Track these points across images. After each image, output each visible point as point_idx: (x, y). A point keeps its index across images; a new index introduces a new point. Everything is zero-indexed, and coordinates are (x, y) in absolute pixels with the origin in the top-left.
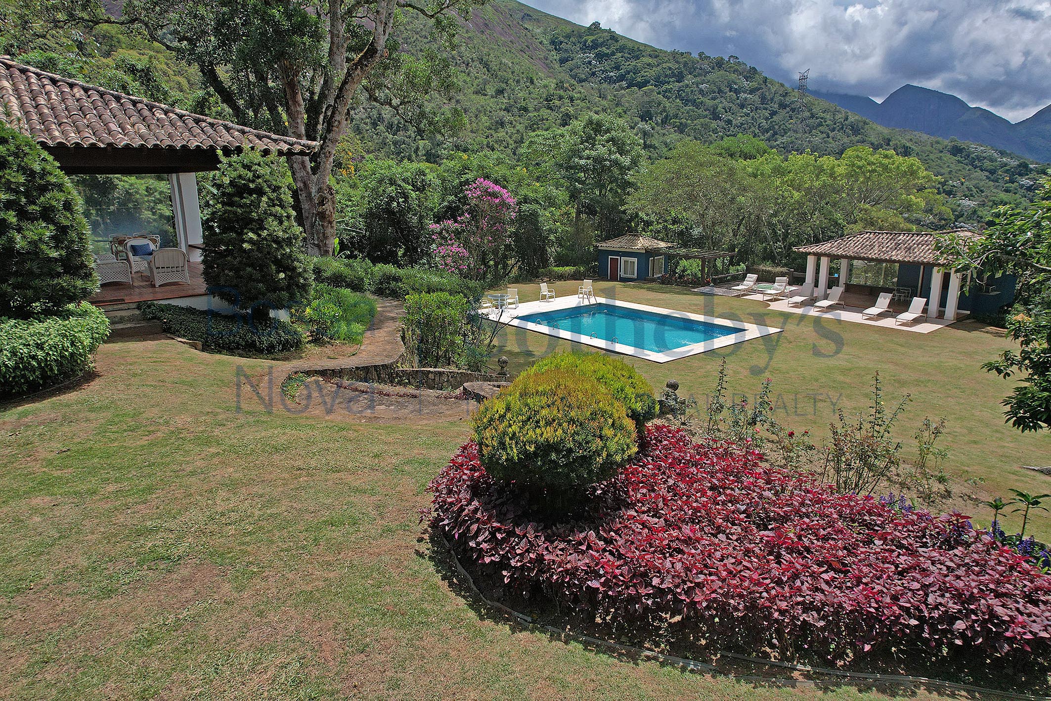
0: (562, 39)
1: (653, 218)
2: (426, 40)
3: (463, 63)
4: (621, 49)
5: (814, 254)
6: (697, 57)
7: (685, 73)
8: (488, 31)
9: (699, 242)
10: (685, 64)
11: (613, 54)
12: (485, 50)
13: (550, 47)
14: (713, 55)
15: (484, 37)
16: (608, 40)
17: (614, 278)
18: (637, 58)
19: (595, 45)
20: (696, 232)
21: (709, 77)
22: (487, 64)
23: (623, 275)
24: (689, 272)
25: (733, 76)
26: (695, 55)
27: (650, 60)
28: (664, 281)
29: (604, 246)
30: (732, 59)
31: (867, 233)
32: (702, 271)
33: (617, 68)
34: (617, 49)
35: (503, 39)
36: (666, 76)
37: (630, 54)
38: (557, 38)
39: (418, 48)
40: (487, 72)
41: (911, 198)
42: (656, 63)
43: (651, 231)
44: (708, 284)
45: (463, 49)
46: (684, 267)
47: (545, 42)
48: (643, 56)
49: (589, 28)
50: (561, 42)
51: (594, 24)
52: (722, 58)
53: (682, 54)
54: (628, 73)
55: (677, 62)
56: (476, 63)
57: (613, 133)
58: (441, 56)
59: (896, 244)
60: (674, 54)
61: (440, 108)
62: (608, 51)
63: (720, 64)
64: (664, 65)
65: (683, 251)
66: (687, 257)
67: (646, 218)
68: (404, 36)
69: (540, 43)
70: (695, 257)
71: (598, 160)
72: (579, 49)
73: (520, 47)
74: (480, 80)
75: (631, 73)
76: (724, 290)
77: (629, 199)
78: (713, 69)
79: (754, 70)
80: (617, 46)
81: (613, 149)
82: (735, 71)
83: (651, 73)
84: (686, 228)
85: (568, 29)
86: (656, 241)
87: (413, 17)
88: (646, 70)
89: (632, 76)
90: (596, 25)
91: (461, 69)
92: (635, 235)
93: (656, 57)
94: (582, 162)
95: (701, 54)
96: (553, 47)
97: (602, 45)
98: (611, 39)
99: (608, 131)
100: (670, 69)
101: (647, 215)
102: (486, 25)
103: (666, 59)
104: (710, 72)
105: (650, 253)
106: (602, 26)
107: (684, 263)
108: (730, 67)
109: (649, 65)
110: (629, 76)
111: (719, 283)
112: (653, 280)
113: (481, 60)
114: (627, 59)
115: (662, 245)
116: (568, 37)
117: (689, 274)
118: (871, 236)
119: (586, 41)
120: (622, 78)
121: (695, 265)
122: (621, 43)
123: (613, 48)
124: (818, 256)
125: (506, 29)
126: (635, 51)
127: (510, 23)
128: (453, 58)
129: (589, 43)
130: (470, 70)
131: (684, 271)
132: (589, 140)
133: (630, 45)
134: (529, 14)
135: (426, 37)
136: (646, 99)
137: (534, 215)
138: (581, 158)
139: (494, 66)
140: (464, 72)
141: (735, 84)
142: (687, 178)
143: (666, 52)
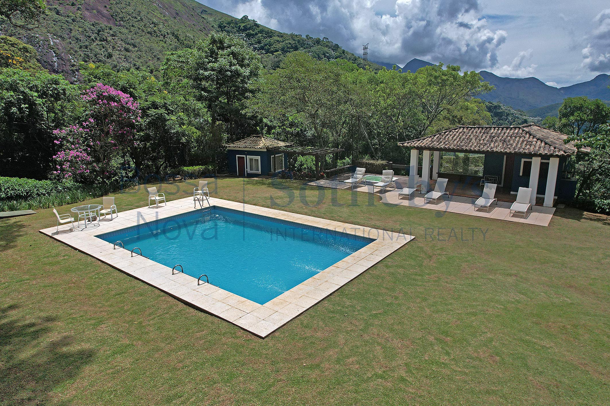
0: (226, 25)
1: (275, 123)
2: (135, 20)
3: (162, 35)
4: (261, 32)
5: (417, 148)
6: (305, 37)
7: (299, 46)
8: (179, 18)
9: (312, 142)
10: (299, 41)
11: (256, 34)
12: (176, 28)
13: (218, 29)
14: (315, 37)
15: (176, 21)
16: (253, 26)
17: (242, 174)
18: (271, 37)
19: (245, 29)
20: (309, 134)
21: (312, 49)
22: (177, 37)
23: (249, 171)
24: (305, 166)
25: (326, 49)
26: (304, 37)
27: (278, 39)
28: (284, 176)
29: (232, 146)
30: (325, 39)
31: (460, 128)
32: (316, 165)
33: (259, 42)
34: (258, 32)
35: (188, 23)
36: (288, 48)
37: (266, 34)
38: (222, 24)
39: (131, 24)
40: (177, 42)
41: (467, 104)
42: (282, 40)
43: (273, 133)
44: (322, 177)
45: (161, 26)
46: (301, 162)
47: (215, 26)
48: (274, 36)
49: (242, 19)
50: (225, 27)
51: (244, 17)
52: (319, 38)
53: (297, 36)
54: (266, 45)
55: (294, 40)
56: (170, 36)
57: (233, 48)
58: (147, 30)
59: (490, 137)
60: (292, 36)
61: (147, 63)
62: (253, 32)
63: (318, 42)
64: (287, 42)
65: (299, 149)
66: (303, 155)
67: (269, 123)
68: (120, 16)
69: (212, 27)
70: (310, 154)
71: (221, 71)
72: (236, 31)
73: (199, 28)
74: (173, 46)
75: (267, 46)
76: (336, 182)
77: (248, 102)
78: (314, 44)
79: (337, 46)
80: (259, 29)
81: (235, 61)
82: (327, 46)
83: (279, 46)
84: (301, 130)
85: (229, 20)
86: (276, 141)
87: (126, 4)
88: (276, 44)
89: (268, 48)
90: (245, 17)
91: (161, 39)
92: (258, 137)
93: (282, 37)
94: (207, 73)
95: (307, 36)
96: (220, 29)
97: (249, 29)
98: (255, 25)
99: (229, 47)
100: (290, 44)
101: (271, 121)
102: (177, 14)
103: (287, 38)
104: (313, 46)
105: (271, 151)
106: (249, 18)
107: (301, 158)
108: (324, 44)
109: (278, 41)
110: (266, 47)
111: (330, 176)
112: (274, 175)
113: (173, 34)
114: (265, 38)
115: (282, 144)
116: (229, 23)
117: (305, 168)
118: (465, 130)
119: (240, 26)
120: (262, 48)
121: (309, 160)
122: (260, 28)
123: (256, 31)
124: (421, 149)
125: (190, 17)
126: (269, 33)
127: (193, 14)
128: (155, 32)
129: (242, 27)
130: (166, 40)
131: (301, 165)
132: (213, 55)
133: (266, 30)
134: (205, 10)
135: (135, 18)
136: (276, 59)
137: (161, 119)
138: (206, 70)
139: (181, 37)
140: (163, 41)
141: (327, 53)
142: (299, 81)
143: (287, 34)
